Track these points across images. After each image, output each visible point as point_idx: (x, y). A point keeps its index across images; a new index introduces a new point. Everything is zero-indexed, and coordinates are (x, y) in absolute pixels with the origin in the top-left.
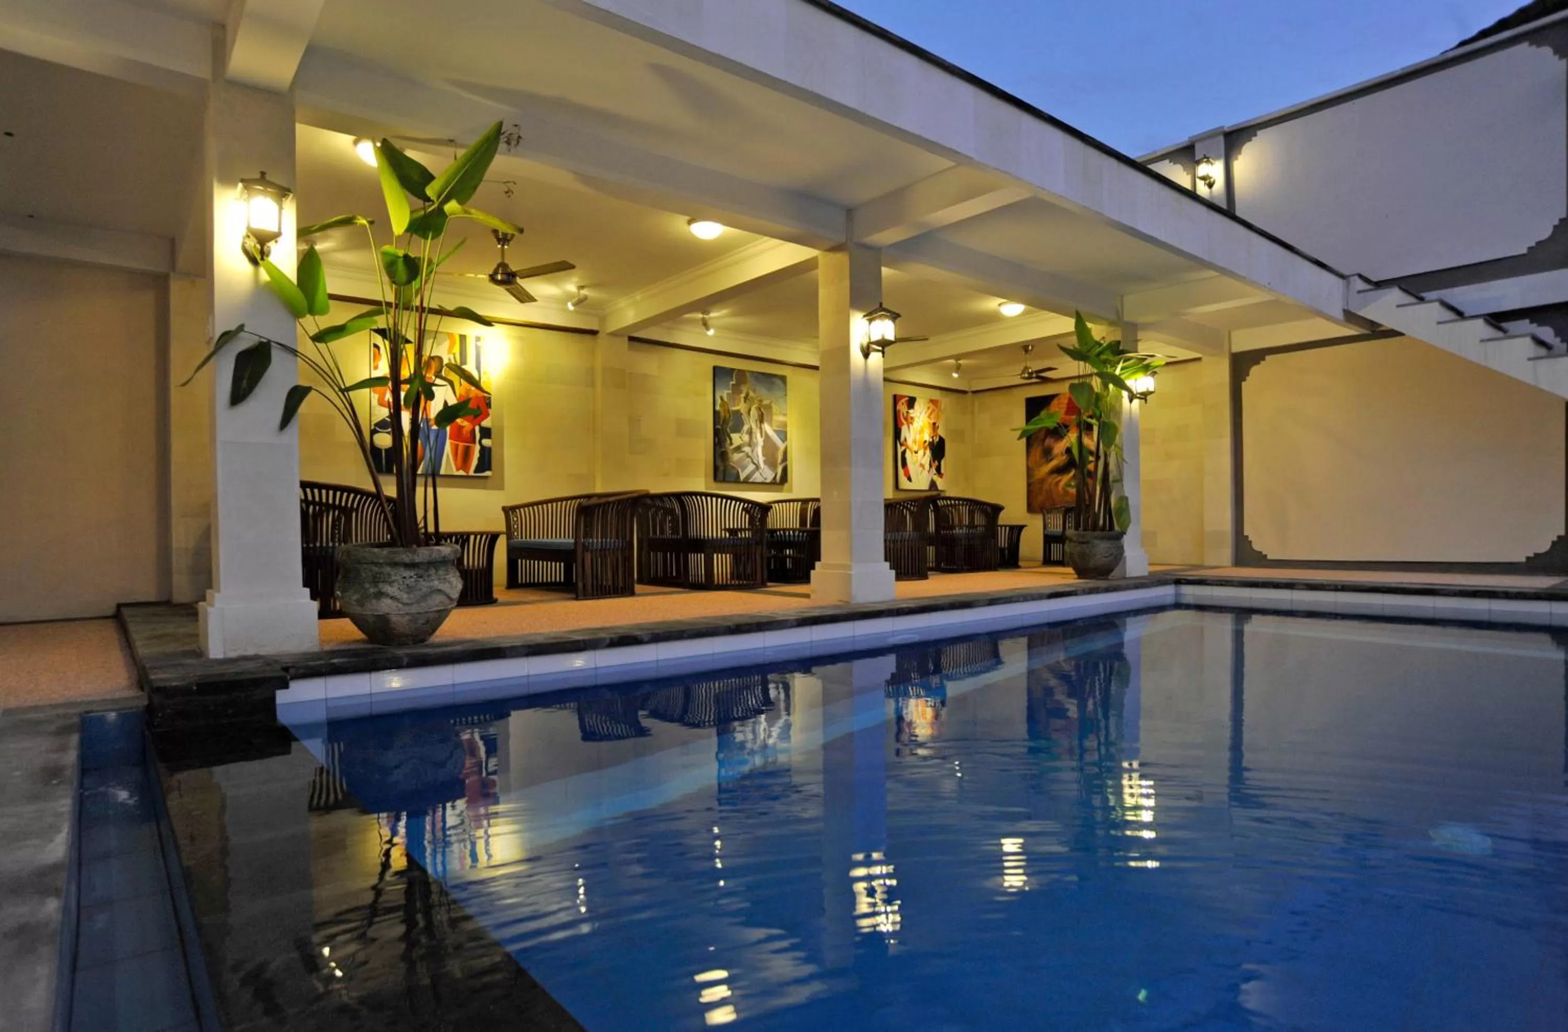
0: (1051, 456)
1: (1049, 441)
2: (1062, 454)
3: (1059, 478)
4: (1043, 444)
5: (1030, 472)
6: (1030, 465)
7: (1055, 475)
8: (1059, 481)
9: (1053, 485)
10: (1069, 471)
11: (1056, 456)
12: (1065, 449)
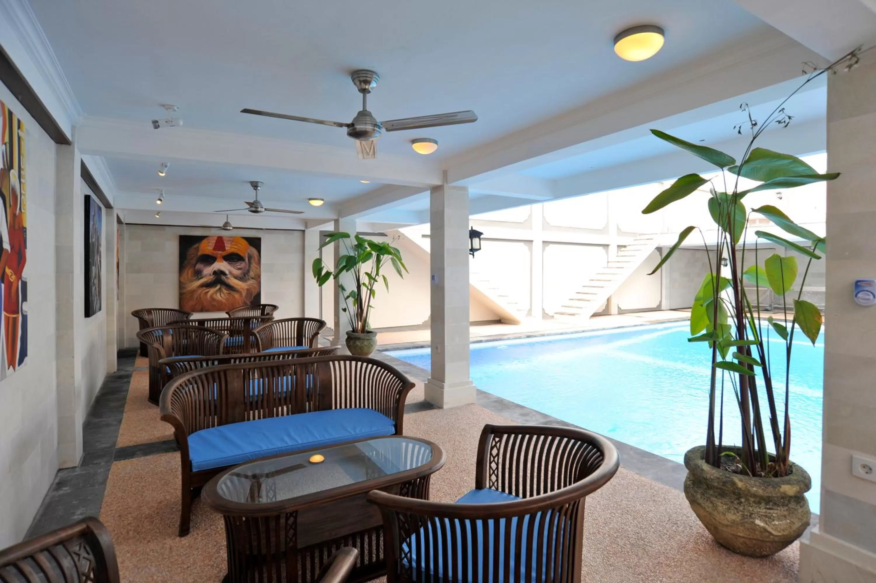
0: (201, 275)
1: (199, 266)
2: (210, 275)
3: (207, 290)
4: (195, 267)
5: (181, 286)
6: (182, 280)
7: (204, 288)
8: (208, 292)
9: (202, 295)
10: (216, 286)
11: (205, 276)
12: (212, 272)
